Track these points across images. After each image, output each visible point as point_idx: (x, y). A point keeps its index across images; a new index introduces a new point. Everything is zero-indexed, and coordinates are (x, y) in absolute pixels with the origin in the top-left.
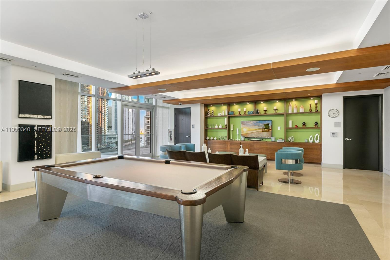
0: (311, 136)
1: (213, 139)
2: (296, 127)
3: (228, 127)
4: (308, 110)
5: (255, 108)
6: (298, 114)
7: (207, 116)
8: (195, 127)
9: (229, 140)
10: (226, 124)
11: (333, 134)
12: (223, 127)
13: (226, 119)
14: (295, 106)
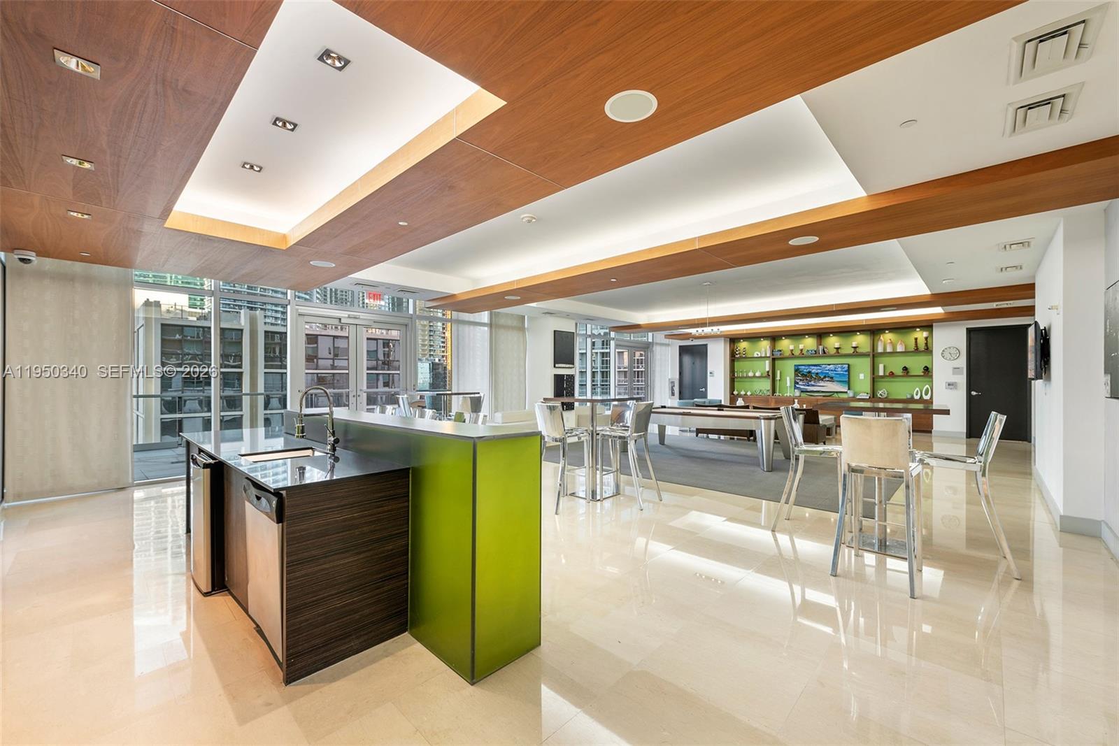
0: (917, 389)
1: (746, 394)
2: (892, 374)
3: (772, 375)
4: (912, 347)
5: (820, 343)
6: (894, 353)
7: (734, 358)
8: (715, 374)
9: (773, 395)
10: (767, 369)
11: (949, 385)
12: (762, 374)
13: (767, 362)
14: (889, 341)
